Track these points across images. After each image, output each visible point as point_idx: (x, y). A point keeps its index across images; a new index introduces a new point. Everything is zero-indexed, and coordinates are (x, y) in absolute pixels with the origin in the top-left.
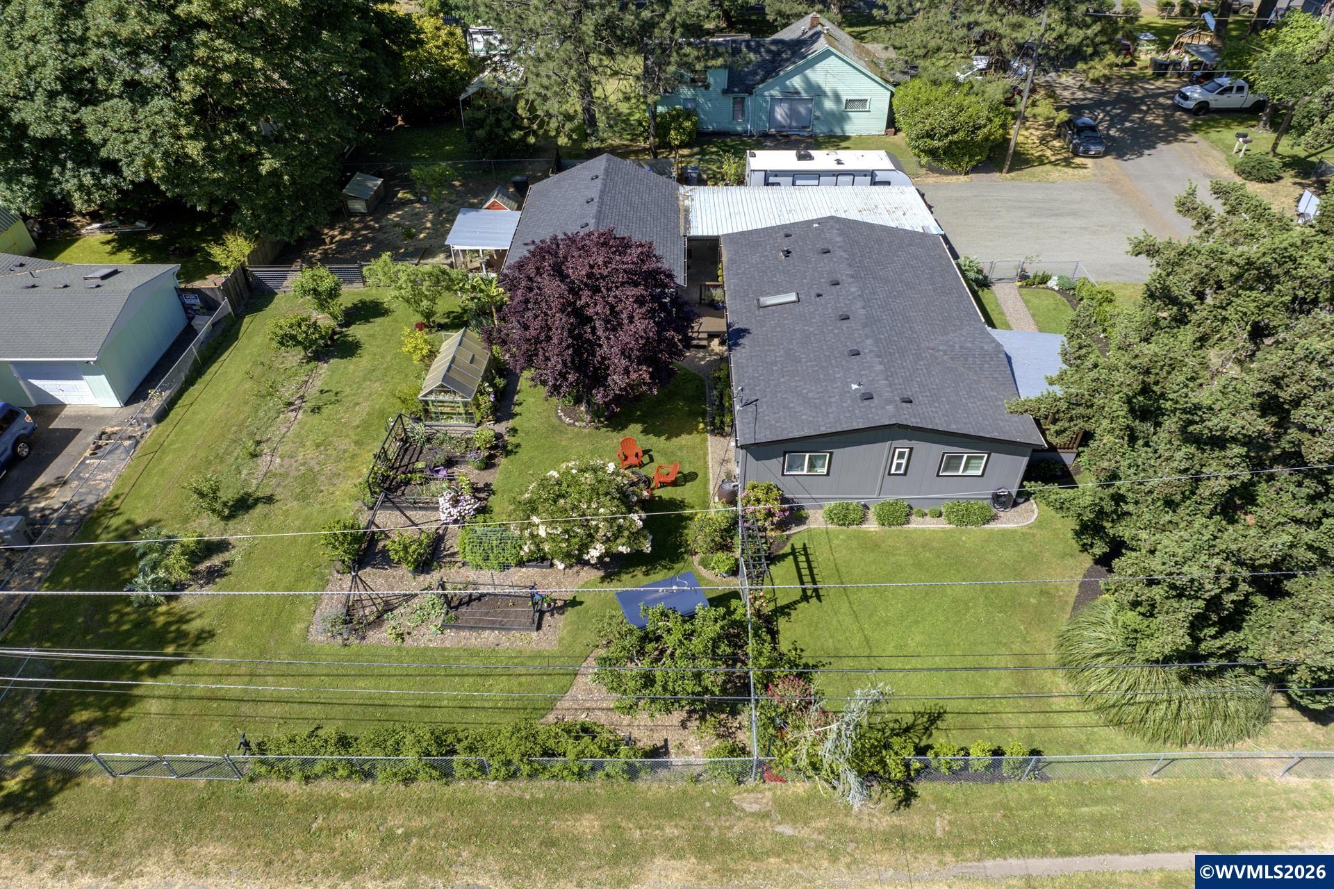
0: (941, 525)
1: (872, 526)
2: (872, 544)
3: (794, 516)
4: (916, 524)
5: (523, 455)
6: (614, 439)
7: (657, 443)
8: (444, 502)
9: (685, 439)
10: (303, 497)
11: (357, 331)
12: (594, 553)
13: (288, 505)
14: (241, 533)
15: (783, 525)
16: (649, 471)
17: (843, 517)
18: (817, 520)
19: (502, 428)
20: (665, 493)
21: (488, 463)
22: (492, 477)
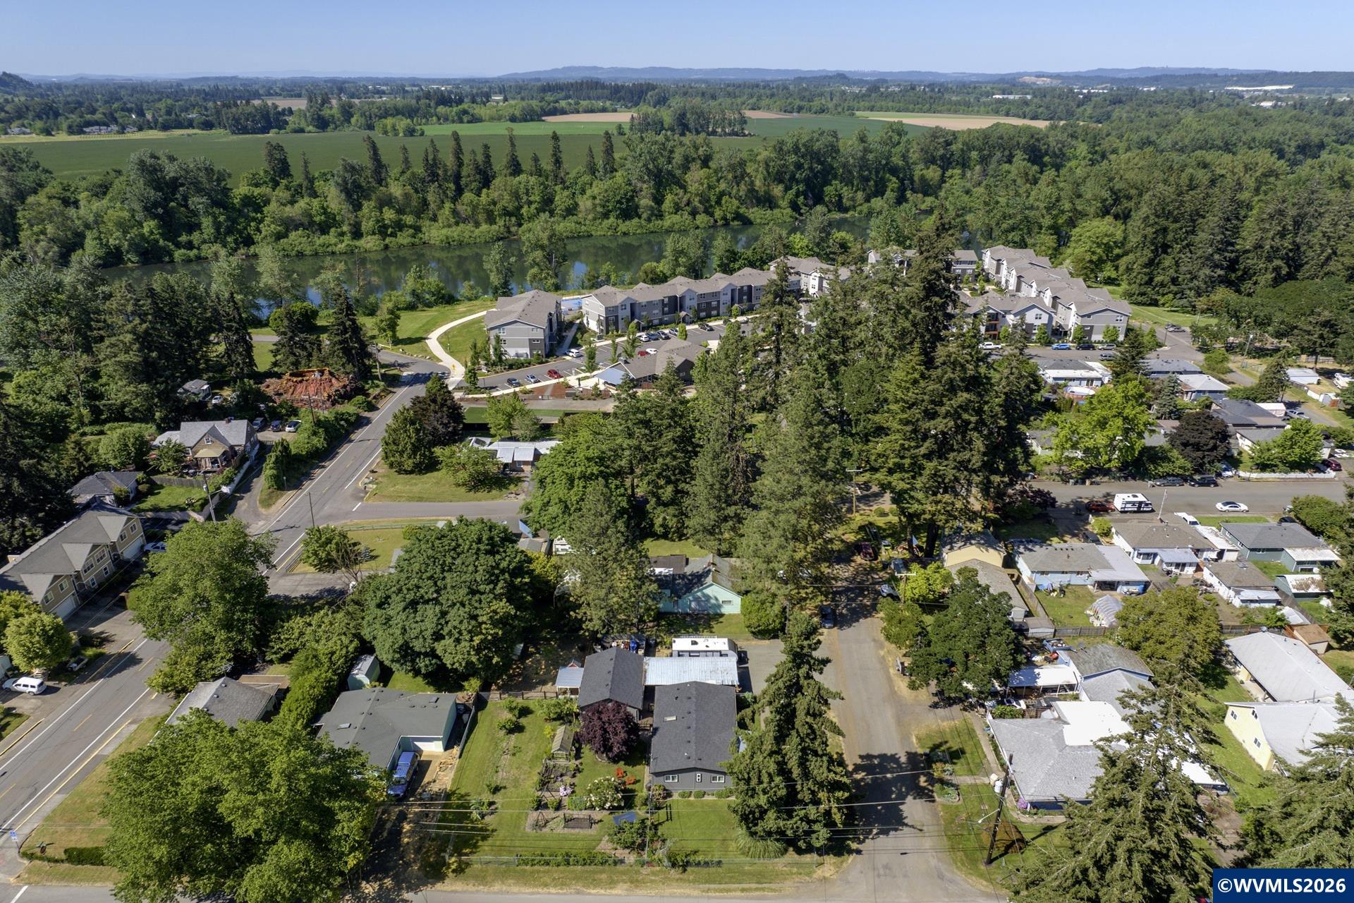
0: (714, 798)
1: (692, 798)
2: (691, 804)
3: (669, 795)
4: (706, 798)
5: (585, 773)
6: (615, 767)
7: (629, 768)
8: (562, 789)
9: (638, 767)
10: (515, 787)
11: (523, 721)
12: (608, 805)
13: (511, 789)
14: (498, 798)
15: (664, 798)
16: (625, 779)
17: (683, 795)
18: (676, 796)
19: (578, 762)
20: (629, 787)
21: (574, 776)
22: (575, 780)
